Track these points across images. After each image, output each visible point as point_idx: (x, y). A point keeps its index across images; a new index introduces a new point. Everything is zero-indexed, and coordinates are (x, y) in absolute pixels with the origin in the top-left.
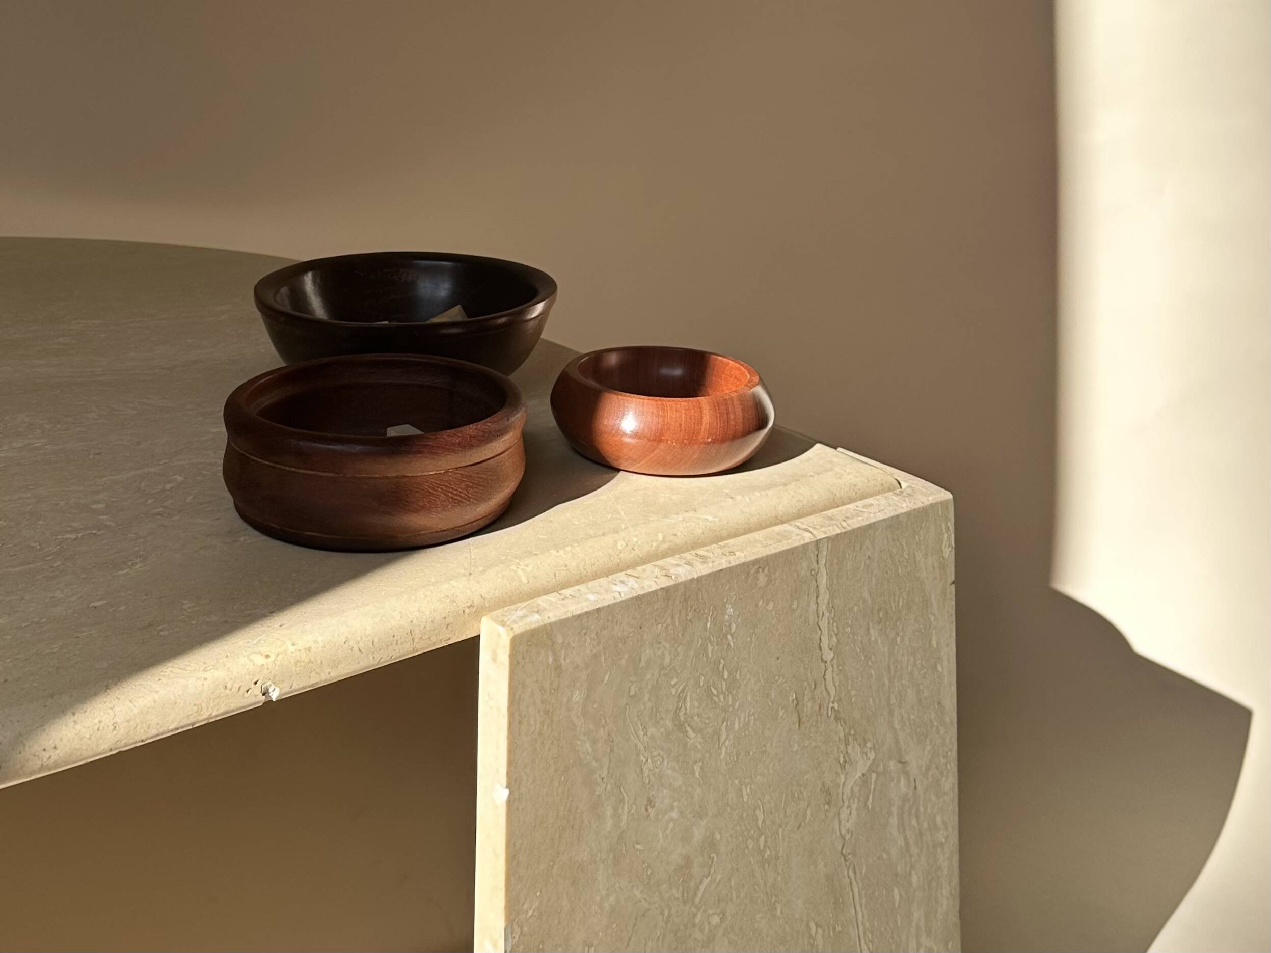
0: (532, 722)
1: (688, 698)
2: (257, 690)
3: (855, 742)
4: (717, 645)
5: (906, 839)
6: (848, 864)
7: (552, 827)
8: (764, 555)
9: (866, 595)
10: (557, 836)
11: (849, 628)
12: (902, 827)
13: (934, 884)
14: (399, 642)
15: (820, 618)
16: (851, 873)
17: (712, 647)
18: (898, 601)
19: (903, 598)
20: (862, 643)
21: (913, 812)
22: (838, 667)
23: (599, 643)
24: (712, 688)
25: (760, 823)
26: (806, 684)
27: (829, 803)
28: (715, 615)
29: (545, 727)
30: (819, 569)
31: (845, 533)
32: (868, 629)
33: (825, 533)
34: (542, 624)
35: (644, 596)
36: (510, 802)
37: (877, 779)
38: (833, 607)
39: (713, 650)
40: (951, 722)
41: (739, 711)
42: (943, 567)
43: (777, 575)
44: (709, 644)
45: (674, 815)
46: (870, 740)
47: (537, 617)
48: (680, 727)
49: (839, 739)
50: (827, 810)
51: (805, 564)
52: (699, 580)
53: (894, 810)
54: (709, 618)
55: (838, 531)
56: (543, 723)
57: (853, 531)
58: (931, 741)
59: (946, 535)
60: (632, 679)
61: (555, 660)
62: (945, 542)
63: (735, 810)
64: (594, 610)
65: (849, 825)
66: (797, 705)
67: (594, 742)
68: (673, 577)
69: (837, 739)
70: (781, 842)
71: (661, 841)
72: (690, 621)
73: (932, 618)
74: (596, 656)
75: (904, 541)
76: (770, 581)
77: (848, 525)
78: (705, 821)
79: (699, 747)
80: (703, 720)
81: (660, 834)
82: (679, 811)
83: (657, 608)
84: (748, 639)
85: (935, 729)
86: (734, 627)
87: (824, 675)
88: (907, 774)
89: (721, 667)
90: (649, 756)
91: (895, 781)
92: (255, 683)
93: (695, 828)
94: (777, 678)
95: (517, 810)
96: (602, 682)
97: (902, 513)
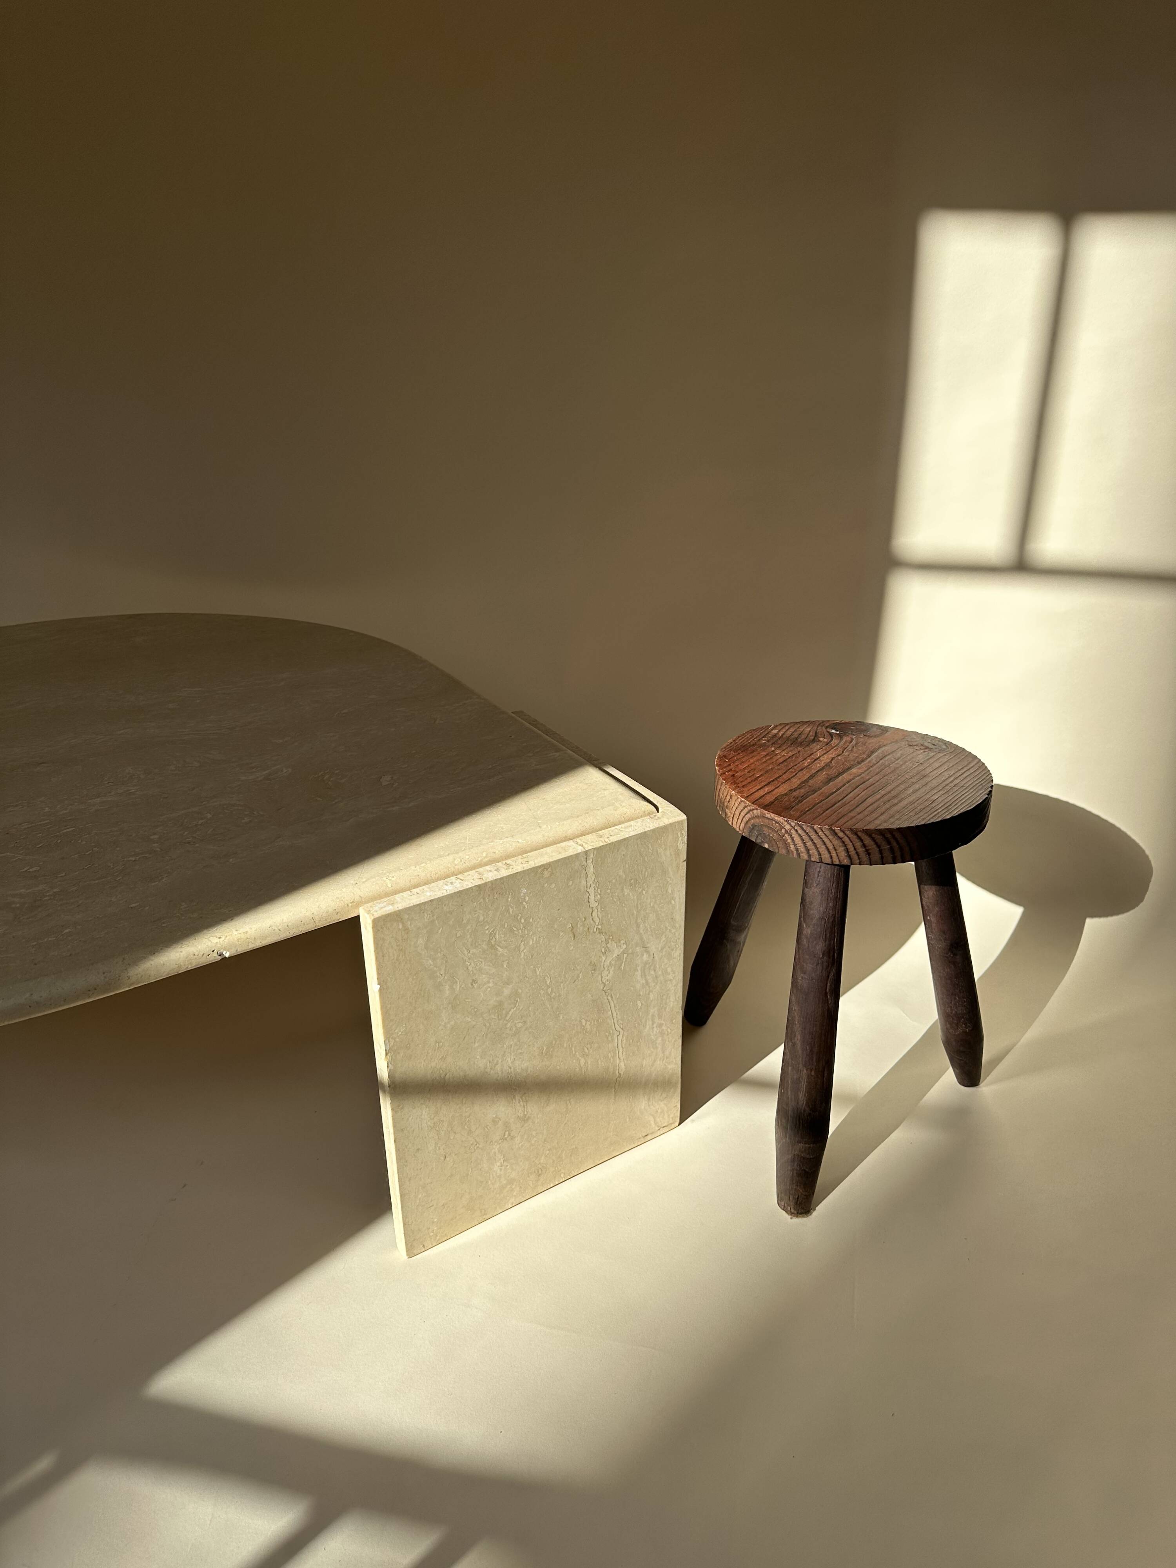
0: (391, 955)
1: (497, 934)
2: (215, 954)
3: (613, 942)
4: (516, 908)
5: (646, 980)
6: (607, 994)
7: (410, 998)
8: (548, 862)
9: (621, 873)
10: (414, 1001)
11: (609, 891)
12: (644, 975)
14: (305, 924)
15: (588, 888)
16: (609, 998)
17: (512, 909)
18: (645, 874)
19: (648, 872)
20: (618, 896)
21: (652, 968)
22: (601, 909)
23: (433, 916)
24: (513, 928)
25: (548, 983)
26: (579, 919)
27: (594, 970)
28: (514, 894)
30: (587, 864)
31: (607, 844)
32: (622, 889)
33: (593, 846)
34: (394, 909)
35: (462, 891)
36: (380, 990)
37: (627, 956)
38: (597, 882)
40: (680, 926)
41: (533, 936)
42: (677, 854)
43: (557, 870)
44: (510, 908)
45: (491, 985)
46: (623, 940)
47: (391, 907)
48: (492, 947)
49: (602, 942)
50: (593, 973)
51: (577, 864)
52: (503, 878)
53: (639, 968)
54: (510, 897)
55: (601, 844)
56: (399, 955)
57: (613, 843)
58: (666, 936)
59: (681, 838)
60: (458, 929)
61: (403, 926)
62: (679, 841)
63: (531, 979)
65: (608, 978)
66: (572, 930)
67: (434, 959)
68: (484, 878)
70: (562, 989)
71: (482, 997)
72: (496, 899)
73: (669, 879)
74: (433, 922)
76: (552, 873)
77: (609, 840)
78: (511, 986)
79: (506, 954)
80: (507, 942)
81: (482, 994)
82: (493, 983)
83: (473, 896)
84: (538, 903)
85: (668, 930)
86: (527, 899)
87: (592, 913)
88: (648, 952)
89: (519, 917)
90: (472, 961)
91: (640, 956)
92: (213, 951)
93: (504, 989)
94: (558, 918)
95: (386, 993)
96: (437, 932)
97: (648, 830)
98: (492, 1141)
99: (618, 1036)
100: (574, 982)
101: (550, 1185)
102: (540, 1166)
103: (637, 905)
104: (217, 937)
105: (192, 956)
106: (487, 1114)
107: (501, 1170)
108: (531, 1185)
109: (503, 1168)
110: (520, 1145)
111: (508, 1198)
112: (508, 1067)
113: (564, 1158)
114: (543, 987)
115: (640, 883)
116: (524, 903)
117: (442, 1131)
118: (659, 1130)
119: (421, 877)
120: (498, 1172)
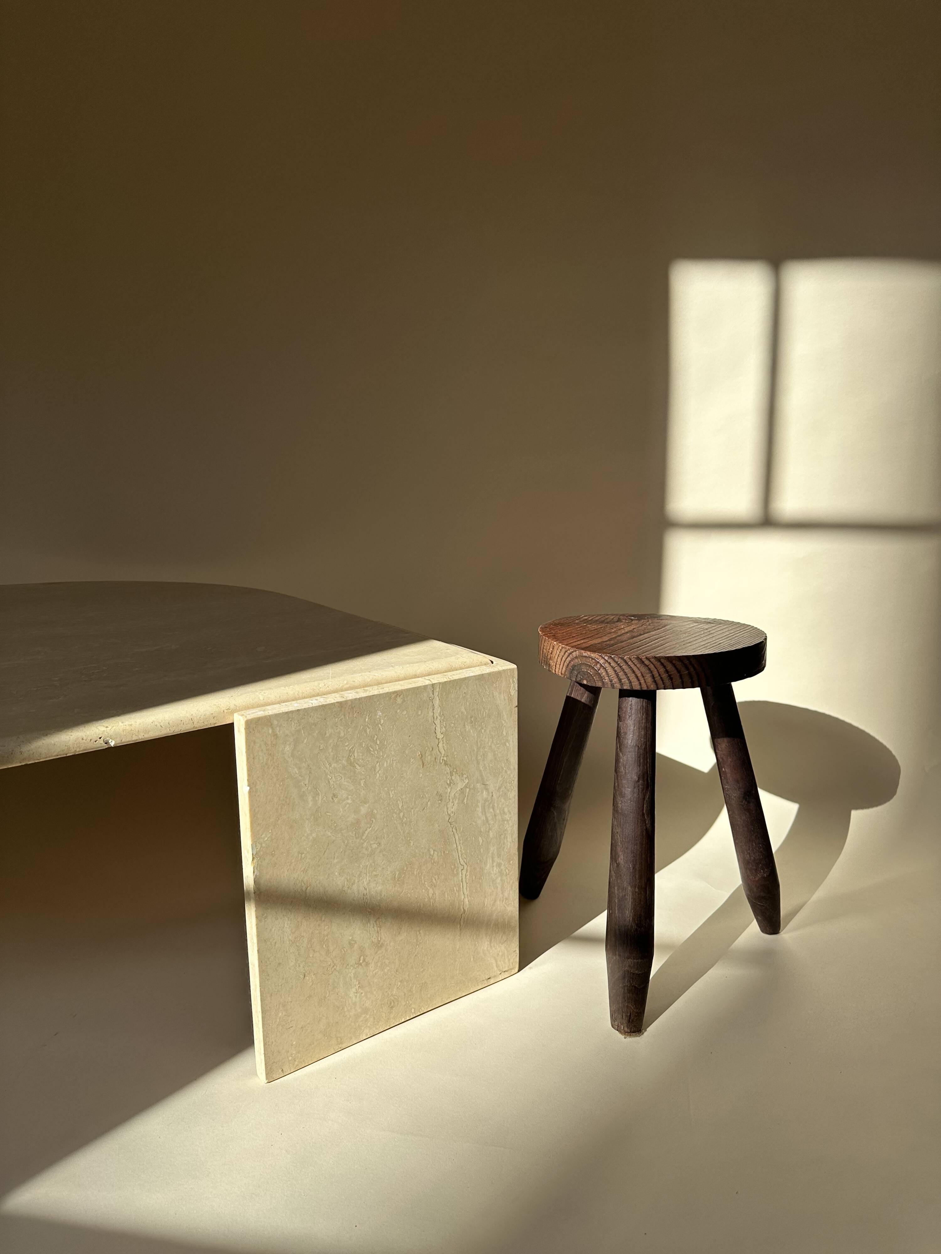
1: (356, 752)
2: (101, 742)
3: (457, 775)
4: (372, 729)
5: (486, 817)
6: (452, 826)
7: (276, 804)
8: (402, 689)
9: (463, 710)
10: (280, 807)
11: (453, 725)
12: (484, 812)
13: (502, 836)
14: (185, 724)
15: (435, 719)
16: (454, 830)
17: (369, 730)
18: (483, 714)
19: (486, 712)
20: (460, 731)
21: (491, 805)
22: (446, 741)
24: (370, 748)
25: (400, 807)
26: (427, 748)
27: (441, 800)
28: (371, 715)
29: (269, 761)
30: (434, 697)
31: (450, 681)
32: (464, 725)
33: (438, 681)
34: (264, 715)
35: (326, 705)
36: (250, 792)
37: (469, 791)
38: (443, 715)
39: (370, 731)
40: (514, 769)
41: (387, 759)
42: (510, 699)
43: (408, 698)
44: (368, 728)
45: (349, 801)
46: (465, 774)
47: (262, 712)
48: (351, 764)
49: (447, 773)
50: (440, 803)
51: (425, 695)
52: (360, 699)
53: (480, 804)
54: (367, 717)
55: (446, 680)
56: (268, 760)
57: (455, 680)
58: (502, 776)
59: (512, 685)
60: (321, 742)
61: (273, 732)
62: (512, 688)
63: (385, 801)
64: (296, 710)
65: (453, 810)
66: (421, 758)
67: (300, 768)
68: (345, 698)
69: (446, 773)
70: (413, 815)
71: (342, 812)
72: (356, 717)
73: (504, 722)
74: (298, 731)
75: (487, 686)
76: (404, 701)
77: (452, 678)
78: (368, 805)
79: (363, 773)
80: (365, 761)
81: (341, 809)
82: (352, 800)
83: (335, 711)
84: (391, 727)
85: (504, 771)
86: (382, 721)
87: (438, 745)
88: (487, 790)
89: (375, 739)
90: (333, 776)
91: (480, 792)
92: (100, 738)
93: (361, 808)
94: (409, 745)
95: (255, 796)
96: (303, 742)
97: (485, 674)
98: (348, 965)
99: (462, 870)
100: (423, 810)
101: (402, 1020)
102: (392, 998)
103: (477, 742)
104: (104, 727)
105: (81, 740)
106: (344, 935)
107: (356, 997)
108: (384, 1017)
109: (358, 995)
110: (374, 972)
111: (363, 1028)
112: (363, 888)
113: (414, 992)
114: (396, 811)
115: (479, 721)
116: (380, 726)
117: (302, 947)
118: (501, 974)
119: (290, 695)
120: (354, 999)
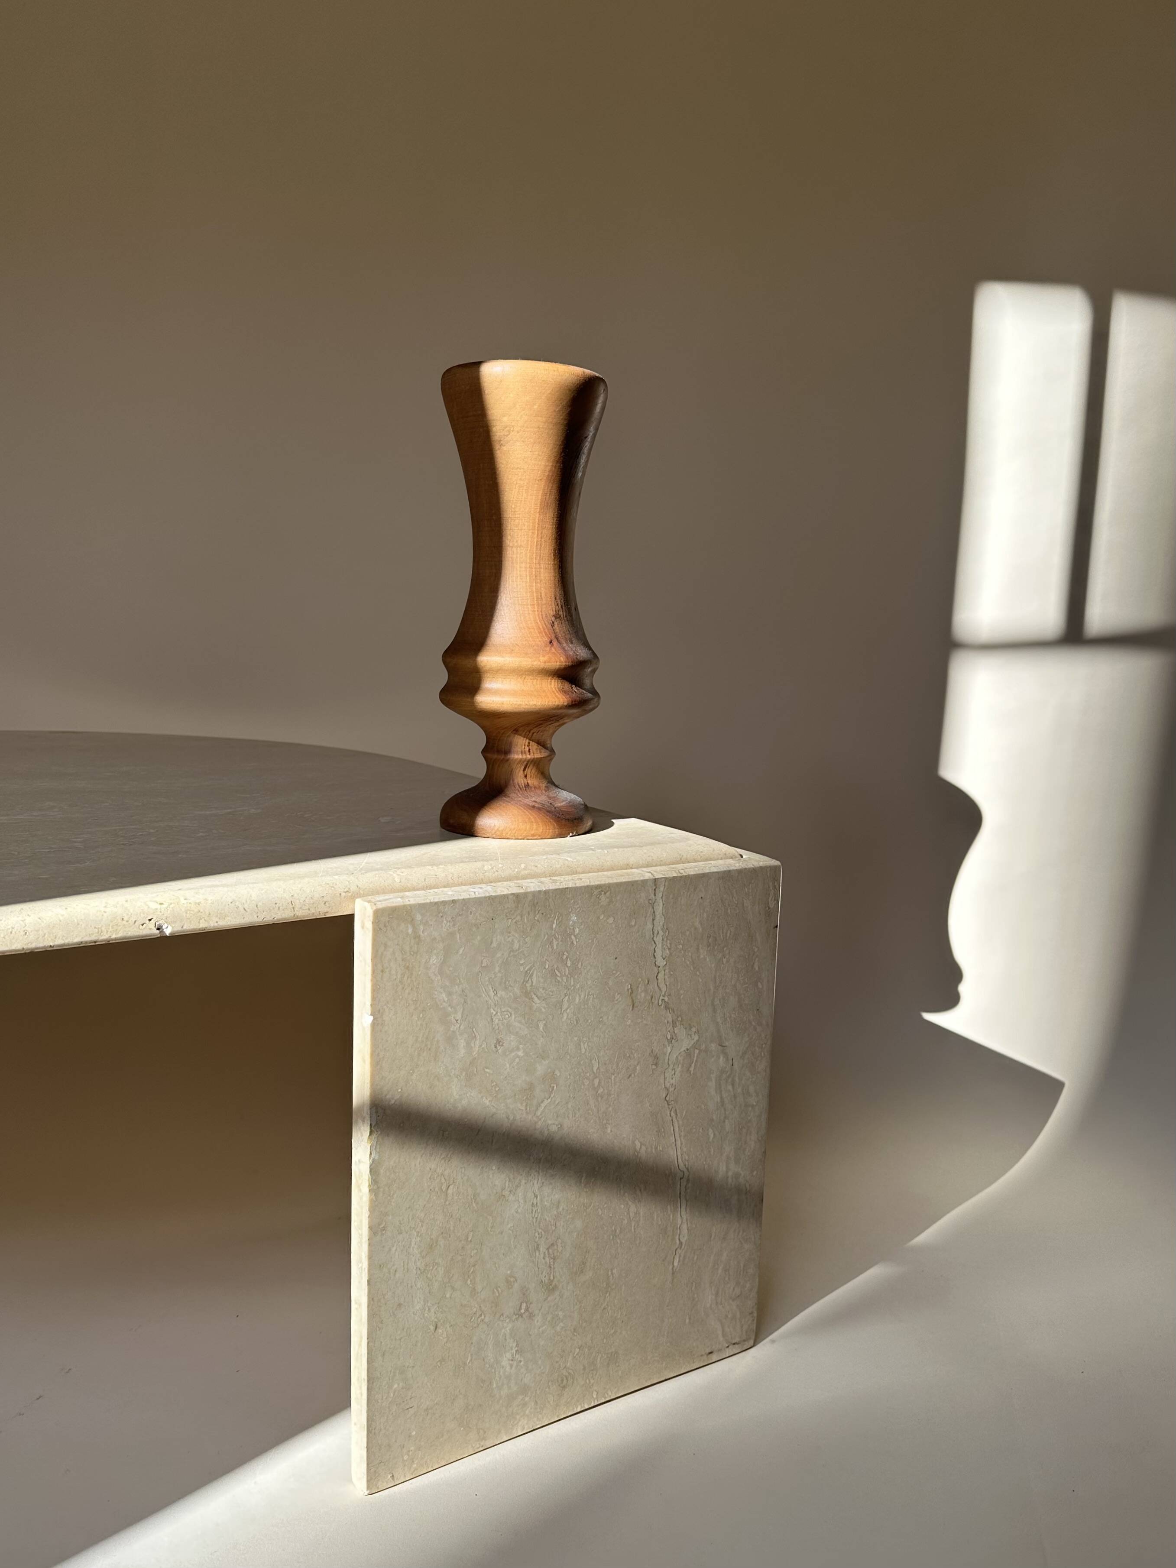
0: (393, 972)
1: (535, 975)
2: (152, 925)
3: (682, 1026)
4: (561, 941)
5: (721, 1098)
6: (670, 1107)
7: (412, 1047)
8: (607, 882)
9: (697, 924)
10: (416, 1054)
11: (681, 946)
12: (719, 1088)
13: (744, 1131)
14: (281, 909)
15: (655, 935)
16: (673, 1114)
17: (557, 943)
18: (726, 933)
19: (731, 932)
20: (692, 957)
21: (730, 1080)
22: (669, 972)
23: (454, 925)
24: (557, 972)
25: (595, 1069)
26: (640, 980)
27: (656, 1064)
28: (560, 920)
29: (406, 978)
30: (656, 899)
31: (681, 877)
32: (698, 949)
33: (664, 875)
34: (402, 904)
35: (496, 897)
36: (374, 1025)
37: (699, 1053)
38: (667, 929)
39: (558, 944)
40: (767, 1023)
41: (580, 991)
42: (767, 914)
43: (618, 898)
44: (554, 940)
45: (520, 1053)
46: (695, 1027)
47: (399, 898)
48: (527, 994)
49: (668, 1022)
50: (654, 1069)
51: (644, 894)
52: (546, 892)
53: (713, 1076)
54: (555, 922)
55: (675, 875)
56: (403, 975)
57: (689, 877)
58: (749, 1035)
59: (772, 892)
60: (484, 955)
61: (414, 932)
63: (574, 1058)
64: (449, 901)
65: (673, 1082)
66: (631, 994)
67: (450, 994)
68: (524, 888)
69: (666, 1022)
70: (613, 1084)
71: (508, 1070)
72: (538, 920)
73: (756, 950)
74: (452, 934)
75: (734, 890)
76: (611, 902)
77: (684, 872)
78: (547, 1062)
79: (543, 1010)
80: (547, 992)
81: (508, 1065)
82: (523, 1052)
83: (508, 908)
84: (590, 941)
85: (752, 1027)
86: (577, 931)
87: (657, 976)
88: (726, 1054)
89: (565, 957)
90: (499, 1011)
91: (715, 1057)
92: (152, 919)
93: (538, 1065)
94: (614, 972)
95: (381, 1031)
96: (457, 953)
97: (733, 870)
98: (502, 1314)
99: (681, 1179)
100: (628, 1078)
101: (577, 1408)
102: (565, 1372)
103: (715, 978)
104: (156, 902)
105: (119, 921)
106: (499, 1267)
107: (511, 1366)
108: (551, 1402)
109: (515, 1363)
110: (541, 1330)
111: (518, 1417)
112: (533, 1194)
113: (599, 1366)
114: (588, 1075)
115: (720, 945)
116: (573, 937)
117: (436, 1281)
118: (728, 1347)
119: (440, 878)
120: (508, 1369)
